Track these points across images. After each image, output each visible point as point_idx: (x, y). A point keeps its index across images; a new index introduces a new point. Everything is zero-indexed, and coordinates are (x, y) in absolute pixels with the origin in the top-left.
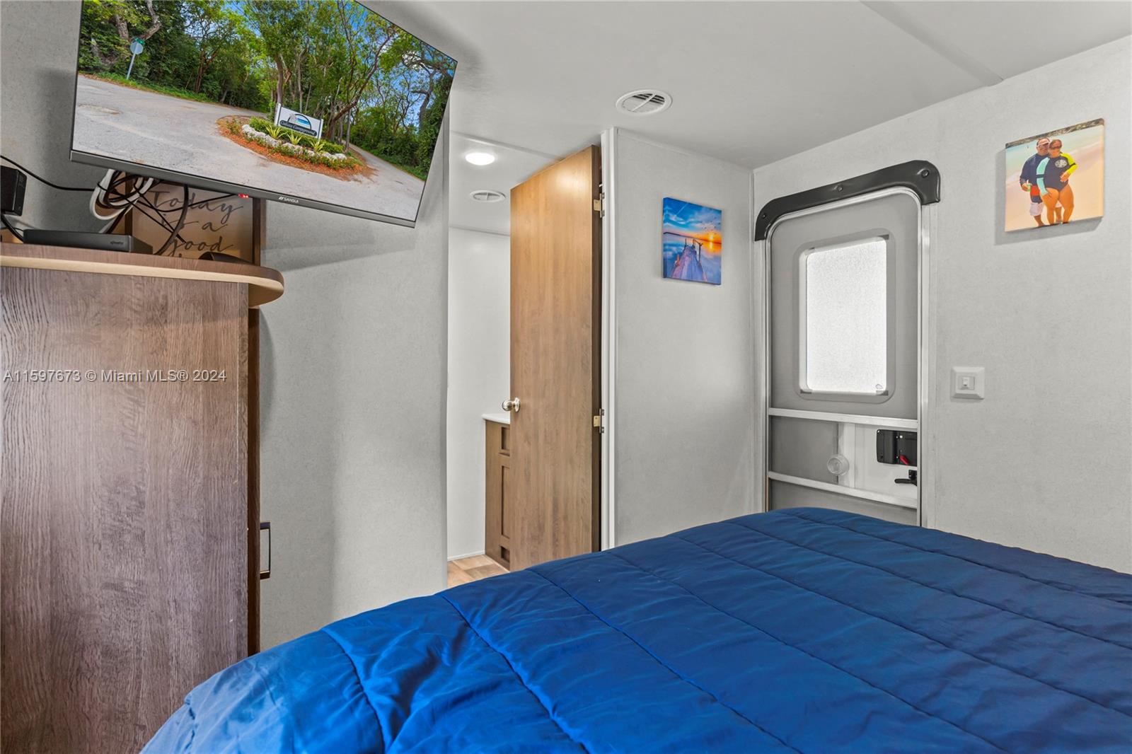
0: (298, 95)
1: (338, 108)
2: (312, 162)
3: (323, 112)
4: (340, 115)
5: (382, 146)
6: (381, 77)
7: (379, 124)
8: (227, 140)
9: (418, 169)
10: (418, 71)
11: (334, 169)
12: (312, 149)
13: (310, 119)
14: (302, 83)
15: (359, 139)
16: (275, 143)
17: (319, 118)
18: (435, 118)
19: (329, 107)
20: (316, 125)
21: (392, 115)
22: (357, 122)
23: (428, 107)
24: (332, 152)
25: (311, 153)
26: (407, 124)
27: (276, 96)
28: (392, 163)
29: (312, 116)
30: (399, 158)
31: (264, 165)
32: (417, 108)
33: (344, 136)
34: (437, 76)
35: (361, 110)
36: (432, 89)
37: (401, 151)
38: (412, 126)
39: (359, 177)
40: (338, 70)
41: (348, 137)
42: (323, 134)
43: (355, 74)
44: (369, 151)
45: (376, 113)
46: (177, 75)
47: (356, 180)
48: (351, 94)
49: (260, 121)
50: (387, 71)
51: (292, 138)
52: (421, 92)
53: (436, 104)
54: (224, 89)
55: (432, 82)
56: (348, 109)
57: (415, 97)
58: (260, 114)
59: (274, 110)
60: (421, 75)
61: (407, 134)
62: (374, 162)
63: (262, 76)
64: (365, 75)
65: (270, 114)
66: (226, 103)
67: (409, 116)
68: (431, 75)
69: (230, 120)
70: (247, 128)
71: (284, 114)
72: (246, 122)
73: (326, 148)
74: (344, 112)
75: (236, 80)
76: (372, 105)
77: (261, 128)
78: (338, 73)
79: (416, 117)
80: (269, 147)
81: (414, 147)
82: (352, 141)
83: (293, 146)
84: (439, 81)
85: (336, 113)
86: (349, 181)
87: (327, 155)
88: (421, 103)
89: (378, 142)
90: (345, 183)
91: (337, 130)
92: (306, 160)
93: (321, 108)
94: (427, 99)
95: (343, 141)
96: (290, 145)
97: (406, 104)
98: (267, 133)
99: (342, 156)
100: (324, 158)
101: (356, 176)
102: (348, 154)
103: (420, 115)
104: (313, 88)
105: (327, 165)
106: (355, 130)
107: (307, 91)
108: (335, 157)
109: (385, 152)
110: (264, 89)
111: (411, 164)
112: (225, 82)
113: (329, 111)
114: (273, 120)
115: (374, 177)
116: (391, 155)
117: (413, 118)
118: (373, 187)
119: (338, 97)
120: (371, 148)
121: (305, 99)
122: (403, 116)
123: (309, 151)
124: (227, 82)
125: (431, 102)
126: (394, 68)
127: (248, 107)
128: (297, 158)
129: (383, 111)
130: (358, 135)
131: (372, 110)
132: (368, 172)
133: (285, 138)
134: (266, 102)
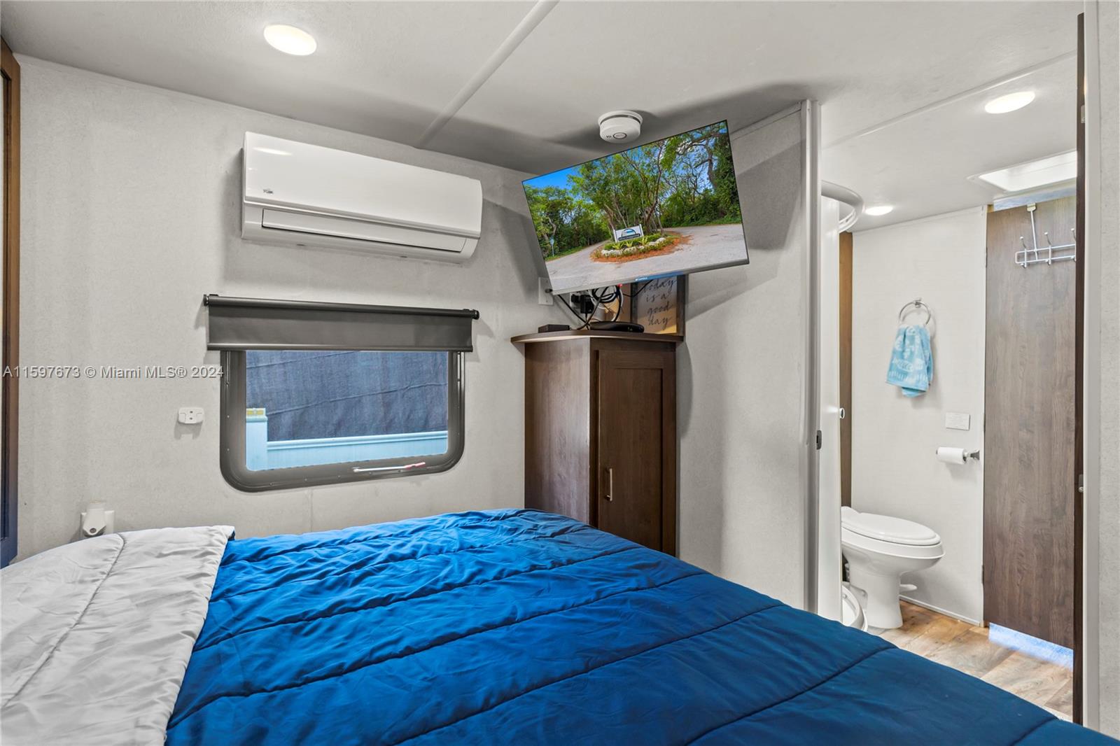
0: (622, 220)
1: (647, 212)
2: (644, 253)
3: (639, 220)
4: (650, 215)
5: (688, 217)
6: (667, 174)
7: (679, 204)
8: (598, 262)
9: (728, 217)
10: (693, 150)
11: (660, 250)
12: (641, 244)
13: (633, 228)
14: (621, 212)
15: (669, 222)
16: (619, 252)
17: (638, 225)
18: (725, 173)
19: (641, 215)
20: (638, 229)
21: (686, 193)
22: (663, 213)
23: (714, 168)
24: (654, 240)
25: (642, 247)
26: (701, 191)
27: (611, 227)
28: (702, 225)
29: (634, 226)
30: (706, 218)
31: (619, 267)
32: (705, 176)
33: (658, 226)
34: (712, 141)
35: (662, 203)
36: (711, 153)
37: (705, 212)
38: (706, 190)
39: (680, 246)
40: (637, 191)
41: (661, 225)
42: (644, 233)
43: (649, 185)
44: (679, 226)
45: (673, 199)
46: (569, 244)
47: (678, 250)
48: (652, 199)
49: (608, 244)
50: (670, 168)
51: (628, 245)
52: (703, 162)
53: (720, 161)
54: (587, 238)
55: (709, 150)
56: (653, 209)
57: (698, 170)
58: (607, 241)
59: (613, 235)
60: (698, 151)
61: (705, 199)
62: (686, 231)
63: (600, 221)
64: (655, 181)
65: (612, 238)
66: (590, 244)
67: (700, 184)
68: (705, 146)
69: (595, 252)
70: (604, 252)
71: (618, 234)
72: (602, 249)
73: (649, 240)
74: (651, 212)
75: (590, 231)
76: (668, 196)
77: (610, 248)
78: (638, 193)
79: (707, 182)
80: (618, 256)
81: (715, 204)
82: (665, 226)
83: (630, 249)
84: (715, 145)
85: (647, 216)
86: (673, 252)
87: (651, 243)
88: (706, 170)
89: (684, 216)
90: (671, 255)
91: (651, 226)
92: (640, 253)
93: (637, 218)
94: (711, 164)
95: (659, 230)
96: (628, 249)
97: (694, 179)
98: (614, 249)
99: (662, 239)
100: (650, 246)
101: (677, 247)
102: (666, 236)
103: (710, 179)
104: (628, 210)
105: (654, 249)
106: (663, 218)
107: (625, 214)
108: (657, 242)
109: (692, 220)
110: (604, 227)
111: (719, 217)
112: (586, 234)
113: (642, 217)
114: (614, 241)
115: (690, 242)
116: (697, 219)
117: (705, 183)
118: (693, 249)
119: (644, 206)
120: (680, 223)
121: (626, 219)
122: (696, 188)
123: (640, 247)
124: (587, 234)
125: (715, 163)
126: (674, 163)
127: (600, 241)
128: (635, 254)
129: (678, 195)
130: (667, 220)
131: (670, 199)
132: (685, 241)
133: (624, 247)
134: (607, 233)
